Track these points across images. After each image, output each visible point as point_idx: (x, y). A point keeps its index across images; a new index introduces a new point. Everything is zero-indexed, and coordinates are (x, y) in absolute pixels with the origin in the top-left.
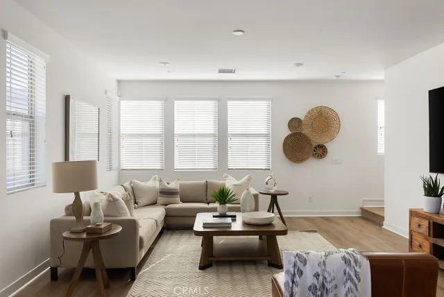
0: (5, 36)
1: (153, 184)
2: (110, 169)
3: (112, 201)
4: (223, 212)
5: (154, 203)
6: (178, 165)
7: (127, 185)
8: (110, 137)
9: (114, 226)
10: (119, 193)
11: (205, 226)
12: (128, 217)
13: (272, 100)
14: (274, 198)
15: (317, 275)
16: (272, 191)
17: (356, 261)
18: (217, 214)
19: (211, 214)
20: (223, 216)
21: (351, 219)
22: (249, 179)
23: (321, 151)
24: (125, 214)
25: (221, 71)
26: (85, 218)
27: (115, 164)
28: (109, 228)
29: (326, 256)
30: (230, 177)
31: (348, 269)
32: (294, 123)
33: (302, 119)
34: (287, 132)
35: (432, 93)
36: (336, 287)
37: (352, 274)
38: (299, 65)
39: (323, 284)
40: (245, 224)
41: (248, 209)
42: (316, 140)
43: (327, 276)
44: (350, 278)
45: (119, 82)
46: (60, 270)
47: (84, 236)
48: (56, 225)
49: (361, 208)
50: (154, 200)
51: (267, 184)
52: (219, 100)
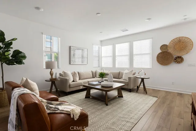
6: (117, 66)
7: (94, 71)
23: (179, 60)
32: (164, 47)
42: (176, 54)
51: (139, 73)
52: (130, 42)
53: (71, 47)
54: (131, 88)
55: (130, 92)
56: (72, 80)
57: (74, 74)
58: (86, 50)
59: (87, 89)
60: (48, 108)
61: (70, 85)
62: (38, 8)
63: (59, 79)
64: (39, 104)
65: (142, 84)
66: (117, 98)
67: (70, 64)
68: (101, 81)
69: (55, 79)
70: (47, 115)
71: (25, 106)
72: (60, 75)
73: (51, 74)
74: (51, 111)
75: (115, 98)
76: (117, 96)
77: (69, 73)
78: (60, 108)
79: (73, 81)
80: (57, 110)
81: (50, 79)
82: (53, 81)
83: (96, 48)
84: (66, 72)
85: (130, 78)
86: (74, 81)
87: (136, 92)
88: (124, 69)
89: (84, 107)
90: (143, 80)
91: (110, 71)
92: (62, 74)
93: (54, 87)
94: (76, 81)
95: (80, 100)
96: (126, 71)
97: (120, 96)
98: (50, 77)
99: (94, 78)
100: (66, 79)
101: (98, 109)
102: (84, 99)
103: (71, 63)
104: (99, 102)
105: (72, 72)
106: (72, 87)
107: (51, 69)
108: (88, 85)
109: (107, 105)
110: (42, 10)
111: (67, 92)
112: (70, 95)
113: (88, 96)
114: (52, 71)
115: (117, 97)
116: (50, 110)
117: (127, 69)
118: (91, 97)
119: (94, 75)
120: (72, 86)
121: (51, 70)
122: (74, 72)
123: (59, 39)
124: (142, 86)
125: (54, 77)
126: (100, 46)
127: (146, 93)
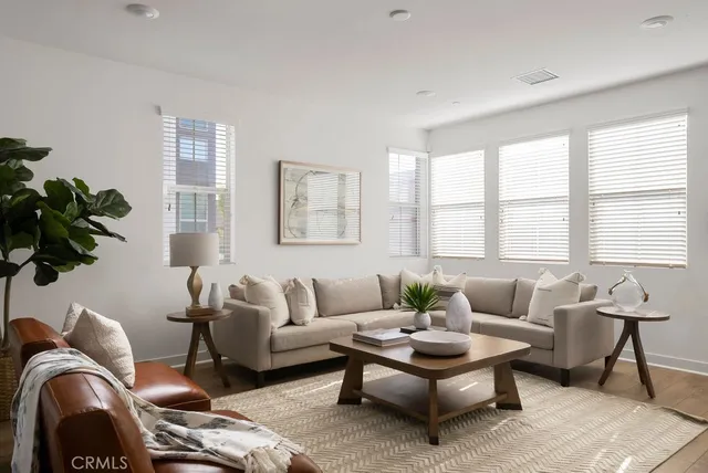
13: (689, 111)
14: (632, 323)
30: (548, 274)
51: (610, 293)
52: (570, 132)
53: (284, 166)
54: (570, 366)
55: (564, 386)
56: (283, 316)
57: (293, 292)
58: (352, 177)
59: (349, 360)
60: (161, 436)
61: (272, 341)
62: (136, 9)
63: (226, 312)
64: (115, 420)
65: (629, 347)
66: (489, 410)
67: (279, 242)
68: (412, 328)
69: (211, 312)
70: (149, 464)
71: (63, 421)
72: (234, 292)
73: (194, 290)
74: (169, 449)
75: (478, 412)
76: (490, 401)
77: (273, 286)
78: (211, 439)
79: (290, 323)
80: (193, 447)
81: (189, 313)
82: (200, 320)
83: (401, 164)
84: (256, 279)
85: (561, 316)
86: (295, 321)
87: (597, 384)
88: (536, 267)
89: (328, 446)
90: (631, 325)
91: (468, 278)
92: (242, 290)
93: (203, 348)
94: (303, 324)
95: (316, 409)
96: (547, 281)
97: (508, 402)
98: (187, 301)
99: (392, 308)
100: (256, 314)
101: (390, 459)
102: (333, 406)
103: (283, 240)
104: (399, 423)
105: (284, 281)
106: (285, 348)
107: (194, 269)
108: (350, 345)
109: (434, 441)
110: (154, 14)
111: (260, 370)
112: (273, 387)
113: (351, 395)
114: (199, 278)
115: (493, 405)
116: (167, 443)
117: (555, 268)
118: (363, 400)
119: (391, 294)
120: (280, 345)
121: (190, 270)
122: (295, 280)
123: (232, 129)
124: (627, 356)
125: (204, 302)
126: (425, 156)
127: (651, 395)
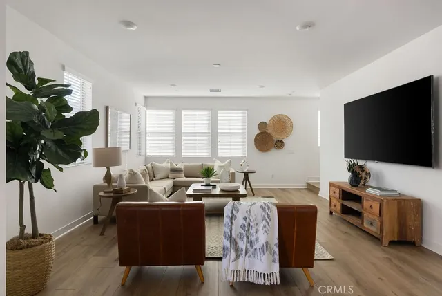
0: (63, 68)
1: (167, 165)
2: (140, 155)
3: (133, 174)
4: (208, 183)
5: (167, 178)
6: (185, 153)
7: (149, 165)
8: (140, 134)
9: (131, 190)
10: (139, 169)
11: (194, 191)
12: (144, 184)
13: (247, 110)
14: (246, 174)
15: (245, 218)
16: (245, 171)
17: (269, 208)
18: (204, 184)
19: (200, 184)
20: (208, 185)
21: (300, 190)
22: (230, 162)
23: (279, 144)
24: (142, 182)
25: (211, 91)
26: (113, 184)
27: (143, 152)
28: (128, 190)
29: (251, 205)
30: (217, 161)
31: (263, 214)
32: (262, 125)
33: (267, 122)
34: (257, 132)
35: (346, 105)
36: (257, 224)
37: (266, 216)
38: (263, 86)
39: (249, 223)
40: (222, 190)
41: (224, 181)
42: (277, 137)
43: (251, 218)
44: (264, 219)
45: (146, 98)
46: (100, 218)
47: (112, 194)
48: (97, 189)
49: (307, 183)
50: (166, 176)
51: (241, 166)
52: (211, 109)
53: (109, 109)
58: (128, 117)
99: (152, 180)
107: (109, 168)
119: (151, 174)
127: (254, 195)
